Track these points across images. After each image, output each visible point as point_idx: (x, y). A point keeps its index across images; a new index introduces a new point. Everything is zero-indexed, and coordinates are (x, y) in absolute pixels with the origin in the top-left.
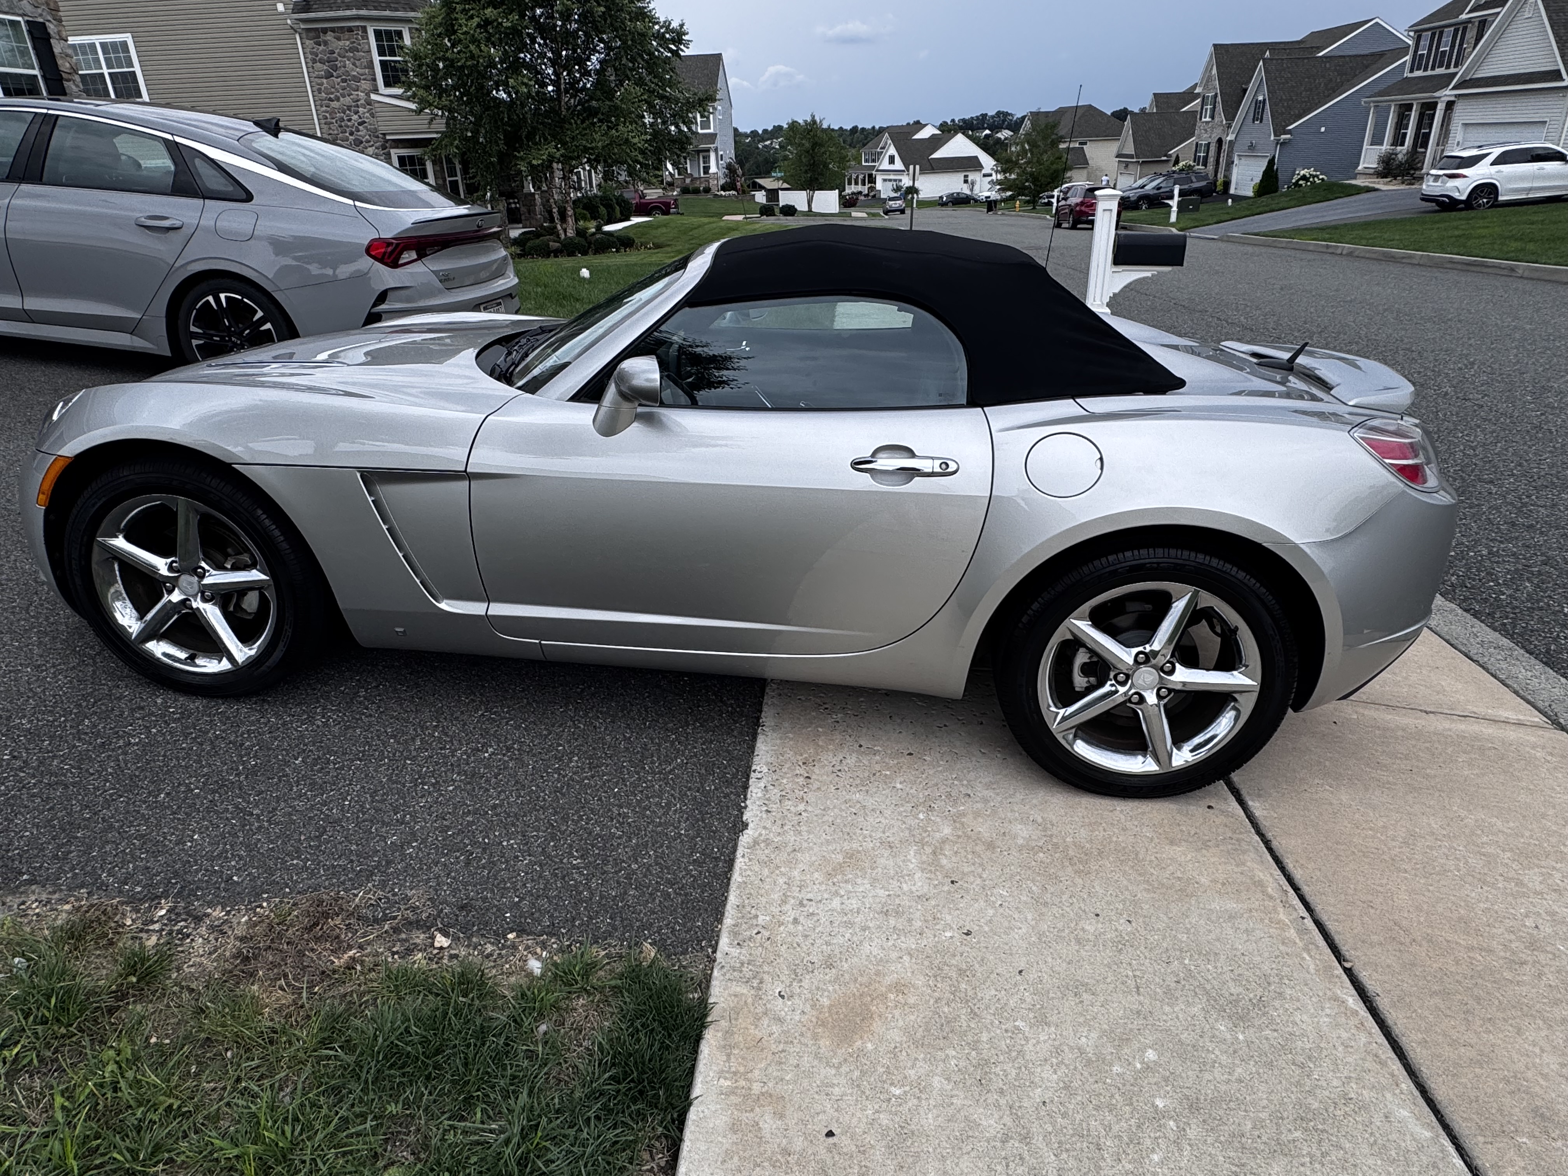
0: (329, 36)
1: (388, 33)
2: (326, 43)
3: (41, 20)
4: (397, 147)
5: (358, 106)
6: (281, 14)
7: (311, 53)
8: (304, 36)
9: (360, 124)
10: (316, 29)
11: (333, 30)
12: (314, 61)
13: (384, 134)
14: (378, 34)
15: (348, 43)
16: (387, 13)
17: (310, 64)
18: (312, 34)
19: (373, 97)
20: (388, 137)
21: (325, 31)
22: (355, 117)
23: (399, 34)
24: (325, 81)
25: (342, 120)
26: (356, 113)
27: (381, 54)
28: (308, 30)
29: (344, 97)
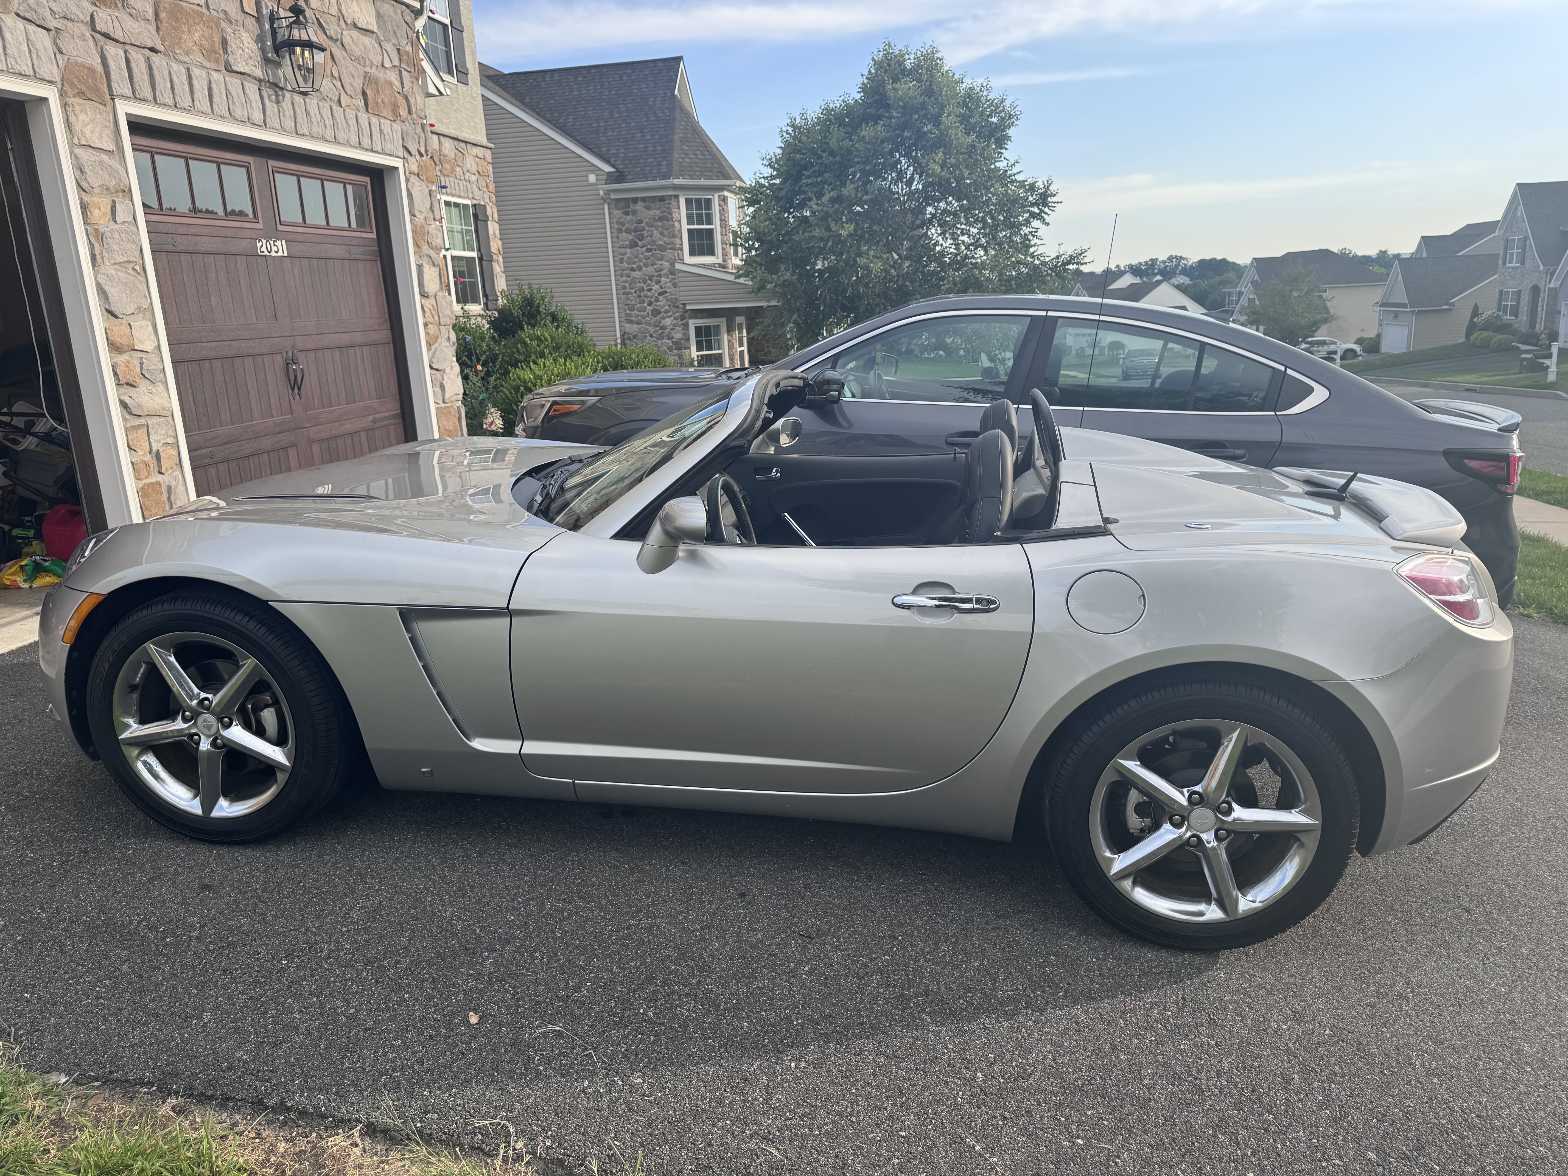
0: (640, 206)
1: (698, 201)
2: (634, 213)
3: (483, 203)
4: (695, 318)
5: (660, 276)
6: (592, 185)
7: (618, 223)
8: (613, 206)
9: (660, 294)
10: (627, 199)
11: (644, 199)
12: (620, 231)
13: (684, 304)
14: (688, 201)
15: (658, 212)
16: (703, 182)
17: (615, 235)
18: (622, 204)
19: (678, 266)
20: (688, 307)
21: (635, 200)
22: (656, 287)
23: (708, 202)
24: (628, 250)
25: (642, 290)
26: (658, 282)
27: (689, 222)
28: (618, 200)
29: (646, 265)
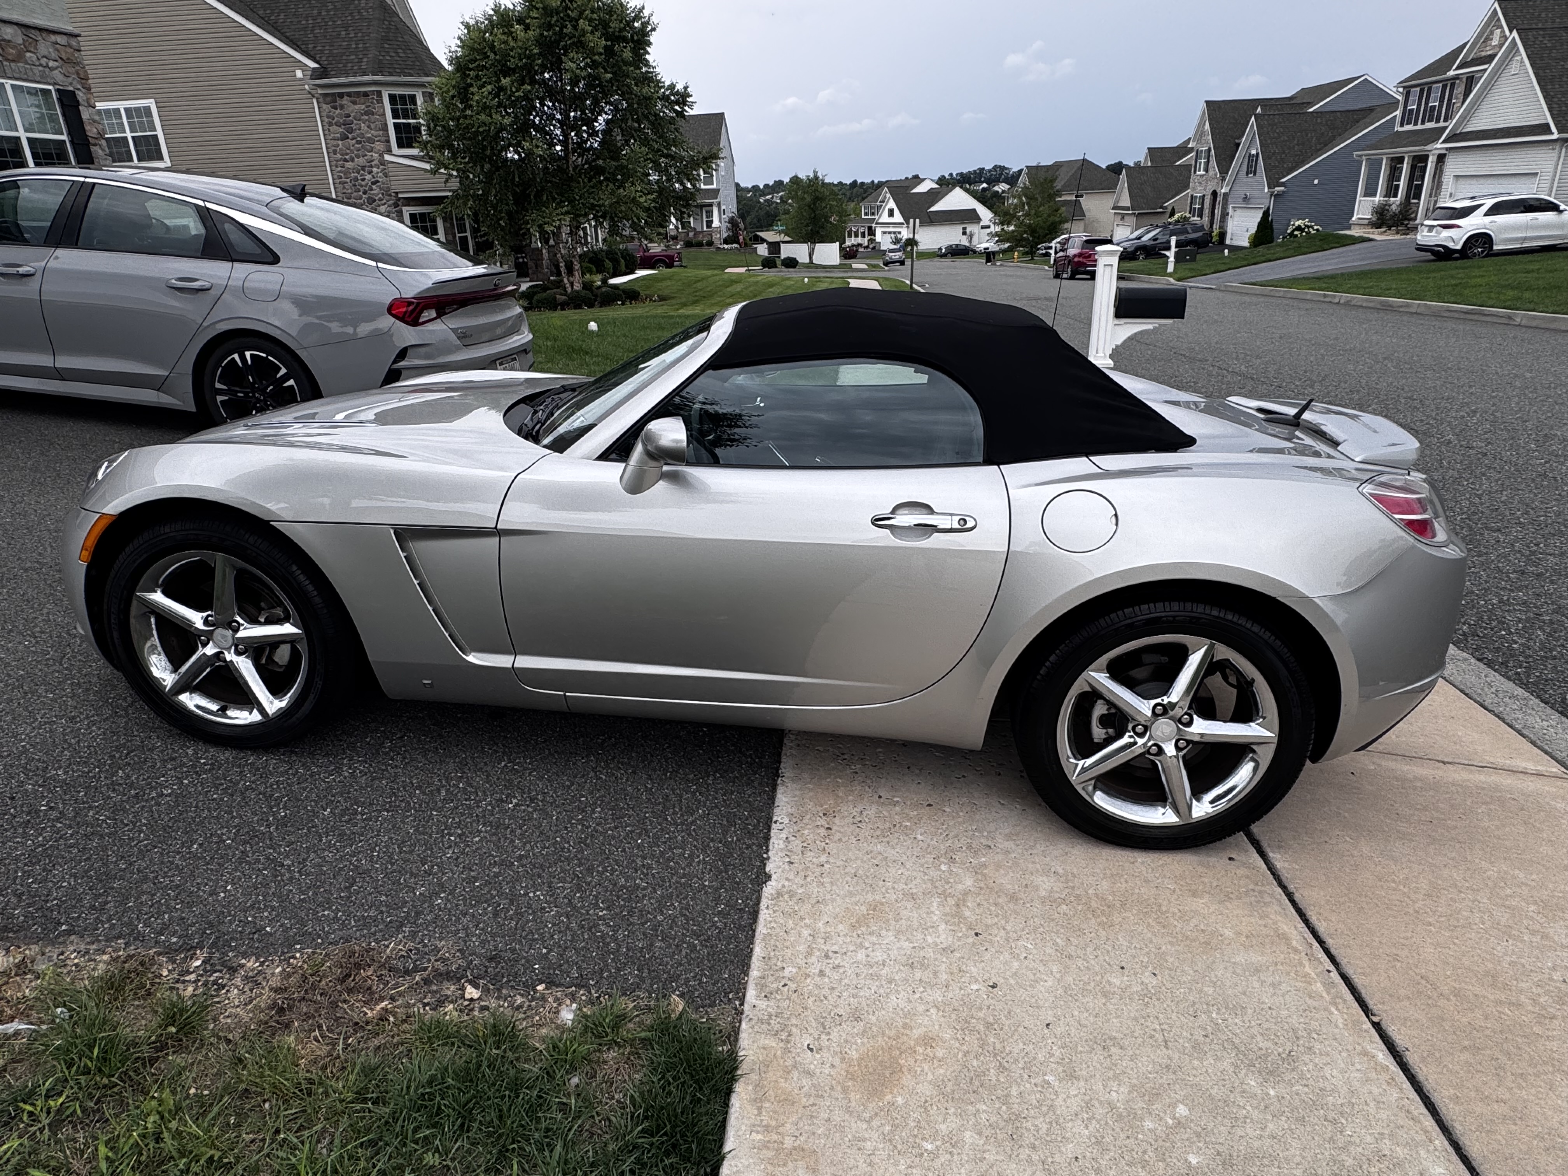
0: (345, 101)
1: (402, 97)
2: (342, 107)
3: (71, 88)
4: (409, 205)
5: (371, 166)
6: (300, 80)
7: (328, 117)
8: (321, 100)
9: (373, 183)
10: (334, 94)
11: (349, 94)
12: (330, 124)
13: (397, 193)
14: (392, 98)
15: (363, 107)
16: (401, 79)
17: (327, 127)
18: (329, 99)
19: (387, 157)
20: (400, 196)
21: (341, 96)
22: (368, 177)
23: (413, 99)
24: (340, 143)
25: (356, 179)
26: (370, 172)
27: (395, 115)
28: (325, 95)
29: (358, 157)
